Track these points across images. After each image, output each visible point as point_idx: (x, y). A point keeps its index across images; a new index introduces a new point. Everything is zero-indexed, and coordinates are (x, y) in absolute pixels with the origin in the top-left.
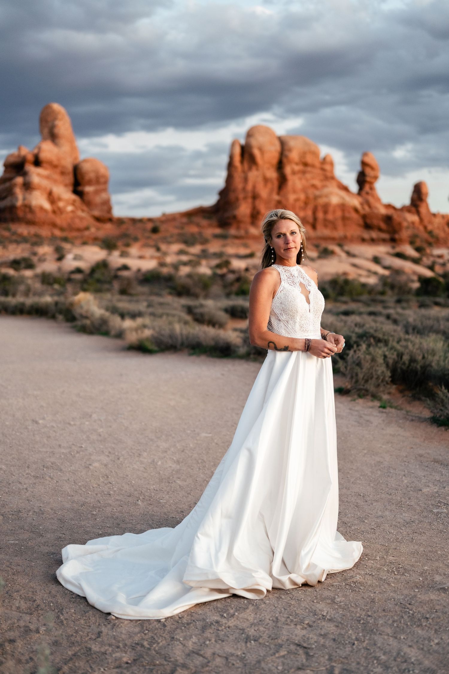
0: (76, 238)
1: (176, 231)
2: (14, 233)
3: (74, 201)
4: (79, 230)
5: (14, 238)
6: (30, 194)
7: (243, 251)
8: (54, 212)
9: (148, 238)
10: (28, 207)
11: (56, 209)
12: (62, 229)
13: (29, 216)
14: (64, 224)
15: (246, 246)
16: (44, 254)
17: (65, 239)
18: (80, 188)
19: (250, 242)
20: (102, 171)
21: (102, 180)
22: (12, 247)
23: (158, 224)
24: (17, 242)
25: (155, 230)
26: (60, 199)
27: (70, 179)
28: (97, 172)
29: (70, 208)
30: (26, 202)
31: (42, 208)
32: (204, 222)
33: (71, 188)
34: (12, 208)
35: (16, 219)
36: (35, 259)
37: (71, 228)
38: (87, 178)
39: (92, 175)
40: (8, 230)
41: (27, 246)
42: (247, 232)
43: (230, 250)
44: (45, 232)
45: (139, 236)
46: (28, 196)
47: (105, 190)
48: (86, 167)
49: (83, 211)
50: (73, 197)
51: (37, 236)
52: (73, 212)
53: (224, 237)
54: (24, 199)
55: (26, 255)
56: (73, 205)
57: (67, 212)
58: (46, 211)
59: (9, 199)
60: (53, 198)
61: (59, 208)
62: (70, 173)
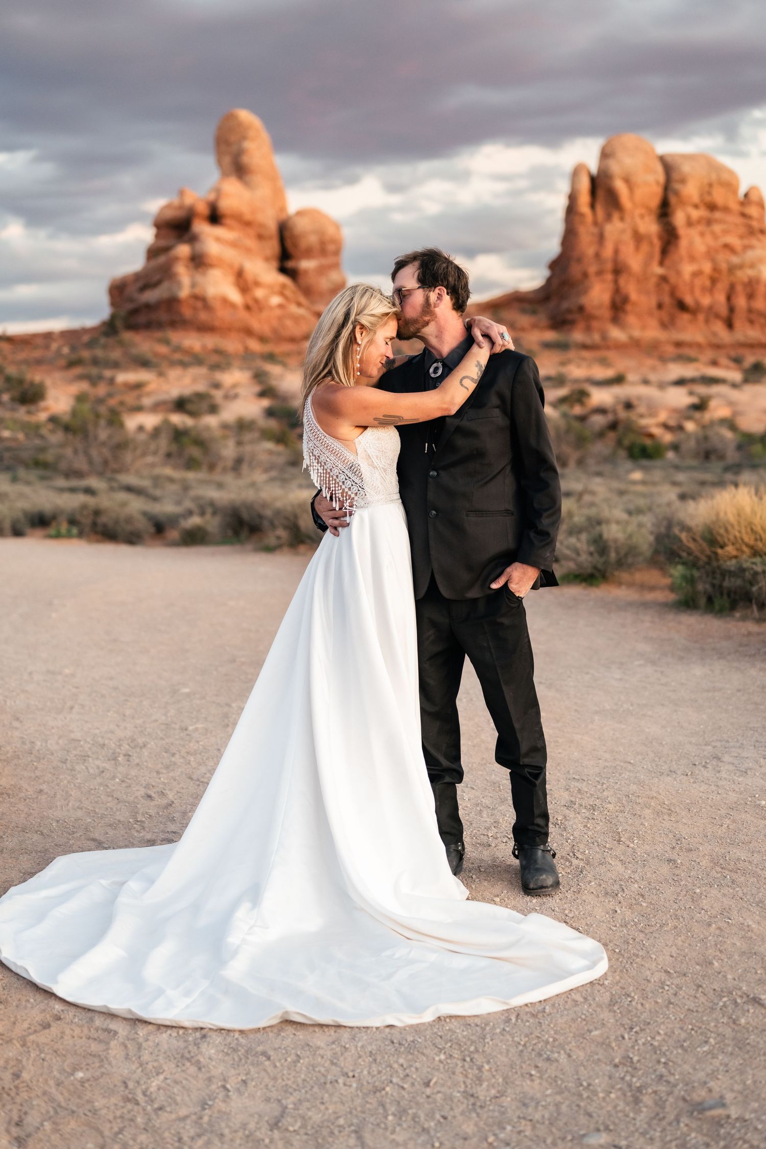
0: (288, 354)
2: (178, 349)
3: (284, 286)
4: (293, 340)
5: (177, 356)
6: (204, 274)
7: (601, 373)
8: (248, 308)
10: (200, 299)
11: (251, 303)
12: (262, 339)
14: (266, 330)
15: (604, 362)
16: (234, 386)
17: (271, 357)
18: (290, 264)
19: (611, 355)
20: (331, 231)
21: (331, 247)
22: (174, 373)
24: (184, 365)
26: (257, 284)
27: (273, 247)
28: (321, 233)
29: (275, 300)
30: (197, 291)
31: (225, 301)
32: (524, 320)
33: (275, 264)
34: (172, 303)
35: (178, 323)
36: (218, 395)
37: (279, 337)
38: (303, 244)
39: (313, 239)
40: (167, 342)
41: (203, 371)
42: (604, 337)
43: (577, 372)
44: (232, 345)
46: (199, 279)
47: (336, 266)
48: (301, 225)
49: (299, 304)
50: (282, 279)
51: (218, 351)
52: (280, 306)
53: (562, 346)
54: (193, 285)
55: (201, 387)
56: (282, 294)
57: (271, 308)
58: (233, 306)
59: (165, 285)
60: (245, 281)
61: (256, 301)
62: (270, 238)
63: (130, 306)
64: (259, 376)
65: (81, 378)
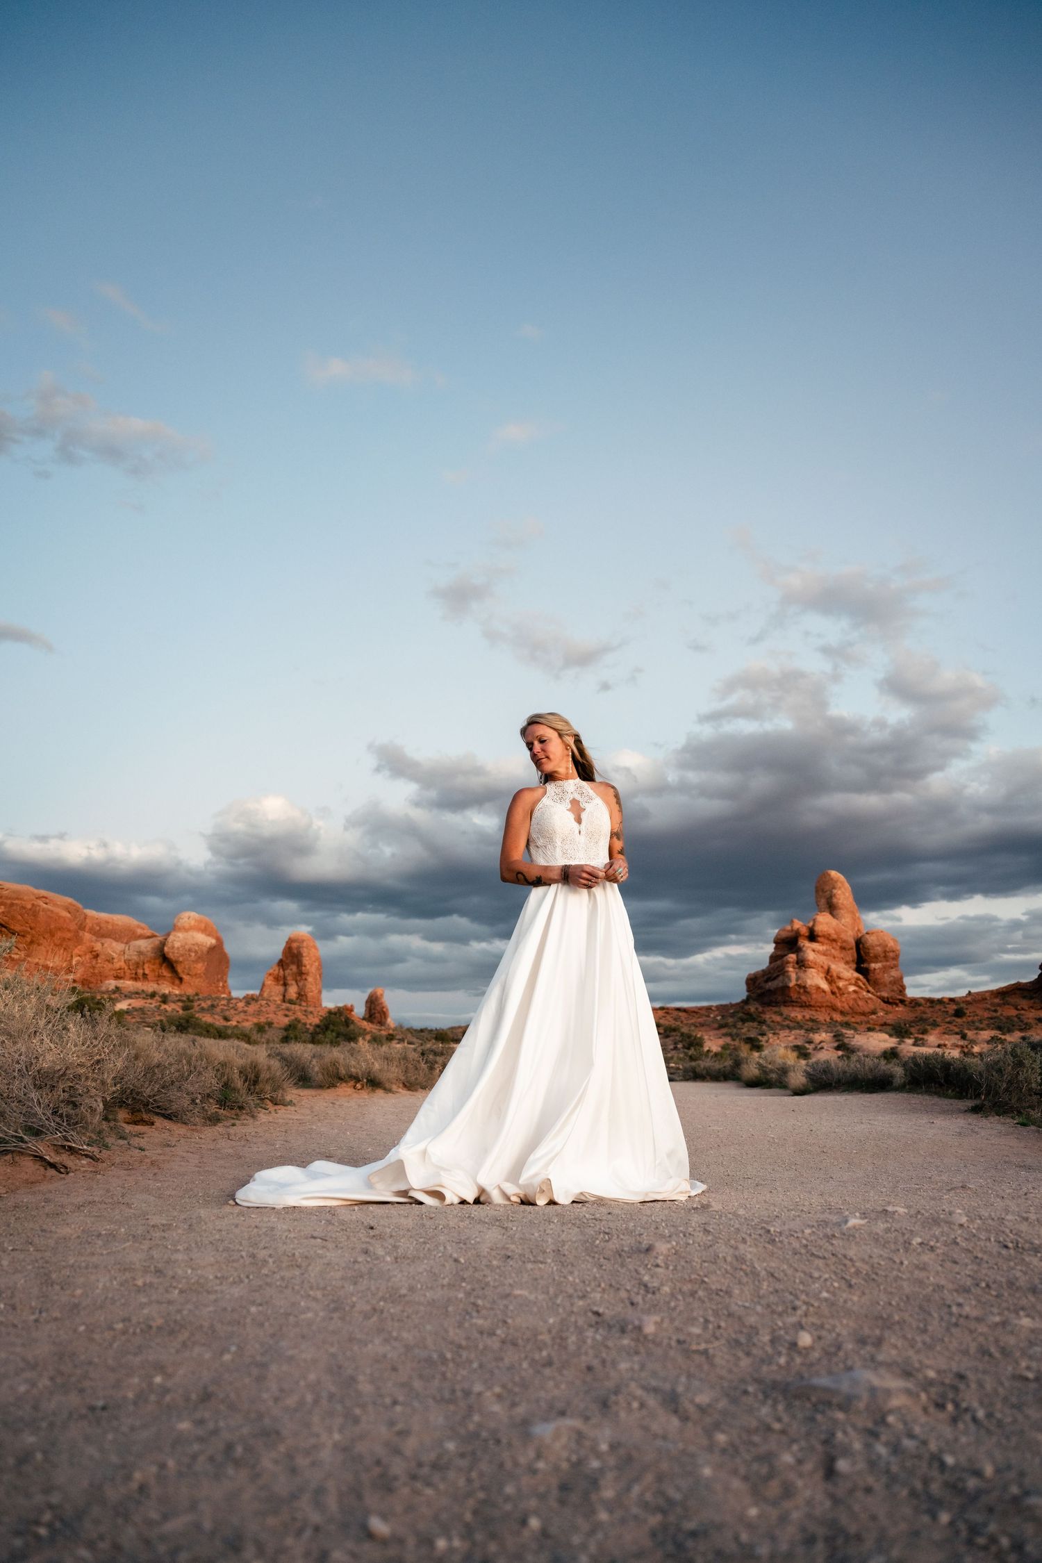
0: (860, 1023)
1: (986, 1014)
2: (787, 1018)
3: (858, 979)
4: (863, 1014)
5: (787, 1022)
6: (805, 972)
8: (833, 993)
9: (949, 1023)
10: (803, 988)
11: (836, 990)
12: (842, 1013)
13: (804, 998)
14: (846, 1007)
16: (821, 1042)
17: (847, 1025)
18: (865, 965)
20: (891, 944)
21: (891, 954)
23: (962, 1005)
24: (790, 1028)
25: (959, 1013)
26: (839, 978)
27: (852, 955)
28: (884, 946)
29: (852, 988)
30: (801, 982)
31: (818, 988)
32: (1024, 1003)
33: (854, 966)
34: (785, 988)
35: (789, 1002)
36: (810, 1047)
37: (854, 1012)
38: (873, 953)
39: (878, 950)
40: (781, 1014)
41: (802, 1032)
44: (822, 1016)
45: (939, 1020)
46: (801, 974)
47: (895, 966)
48: (871, 940)
49: (868, 992)
50: (856, 975)
51: (812, 1020)
52: (855, 992)
54: (797, 980)
56: (856, 984)
57: (849, 993)
58: (824, 991)
59: (781, 978)
60: (831, 976)
61: (839, 988)
62: (852, 949)
63: (759, 991)
64: (837, 1036)
65: (725, 1035)
